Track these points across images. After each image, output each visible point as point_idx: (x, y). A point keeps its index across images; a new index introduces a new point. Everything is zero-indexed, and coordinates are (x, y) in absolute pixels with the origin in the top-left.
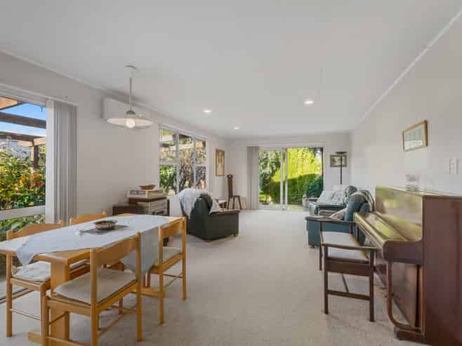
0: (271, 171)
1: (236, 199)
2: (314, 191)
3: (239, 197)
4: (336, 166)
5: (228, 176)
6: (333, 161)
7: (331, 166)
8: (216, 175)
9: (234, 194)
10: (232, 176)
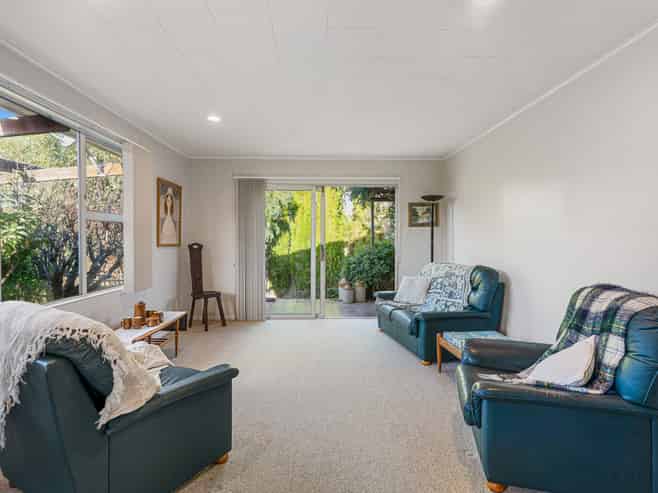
0: (272, 236)
1: (212, 301)
2: (361, 273)
3: (217, 295)
4: (423, 225)
5: (190, 247)
6: (413, 214)
7: (411, 225)
8: (158, 245)
9: (206, 288)
10: (201, 247)
